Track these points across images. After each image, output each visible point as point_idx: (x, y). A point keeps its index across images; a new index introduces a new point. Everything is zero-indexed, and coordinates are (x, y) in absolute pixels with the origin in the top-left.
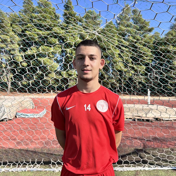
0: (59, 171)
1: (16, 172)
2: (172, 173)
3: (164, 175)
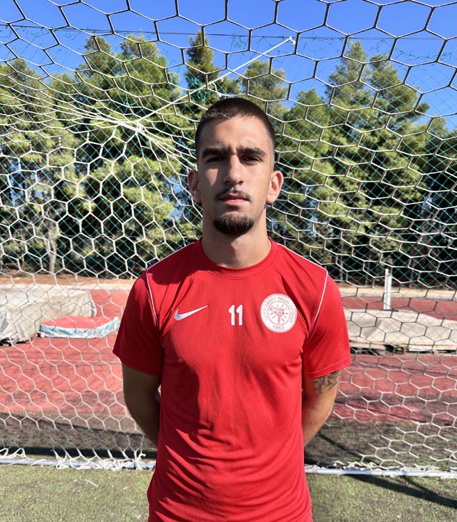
0: (70, 467)
2: (348, 484)
3: (326, 486)
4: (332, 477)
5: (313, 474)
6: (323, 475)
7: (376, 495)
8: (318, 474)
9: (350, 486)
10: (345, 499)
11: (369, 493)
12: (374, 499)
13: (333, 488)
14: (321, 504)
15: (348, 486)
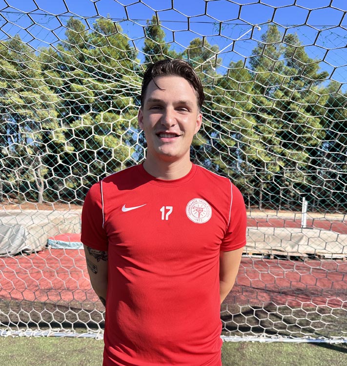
2: (307, 349)
3: (292, 350)
4: (294, 345)
5: (280, 342)
6: (288, 343)
7: (329, 356)
8: (284, 342)
9: (308, 350)
10: (307, 359)
11: (323, 354)
12: (328, 359)
13: (296, 352)
14: (292, 362)
15: (307, 350)
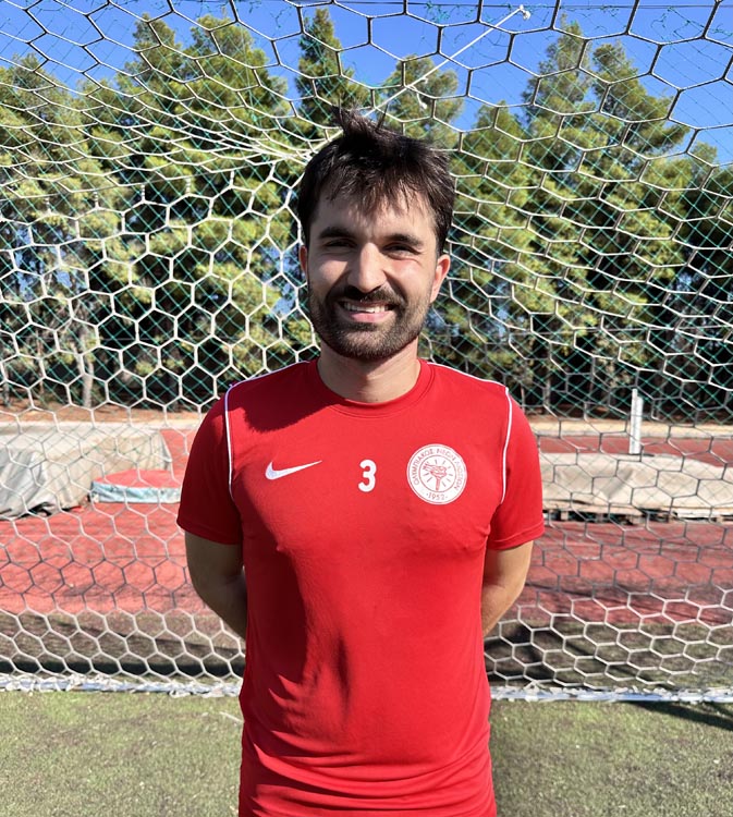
1: (31, 694)
7: (675, 732)
8: (579, 702)
11: (663, 727)
12: (673, 737)
14: (594, 746)
